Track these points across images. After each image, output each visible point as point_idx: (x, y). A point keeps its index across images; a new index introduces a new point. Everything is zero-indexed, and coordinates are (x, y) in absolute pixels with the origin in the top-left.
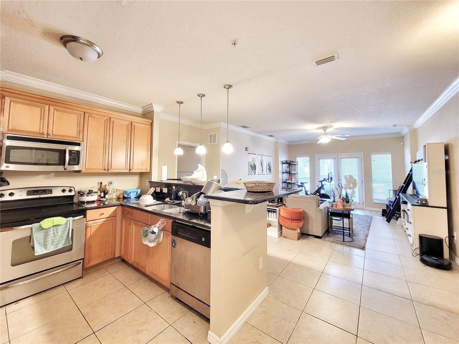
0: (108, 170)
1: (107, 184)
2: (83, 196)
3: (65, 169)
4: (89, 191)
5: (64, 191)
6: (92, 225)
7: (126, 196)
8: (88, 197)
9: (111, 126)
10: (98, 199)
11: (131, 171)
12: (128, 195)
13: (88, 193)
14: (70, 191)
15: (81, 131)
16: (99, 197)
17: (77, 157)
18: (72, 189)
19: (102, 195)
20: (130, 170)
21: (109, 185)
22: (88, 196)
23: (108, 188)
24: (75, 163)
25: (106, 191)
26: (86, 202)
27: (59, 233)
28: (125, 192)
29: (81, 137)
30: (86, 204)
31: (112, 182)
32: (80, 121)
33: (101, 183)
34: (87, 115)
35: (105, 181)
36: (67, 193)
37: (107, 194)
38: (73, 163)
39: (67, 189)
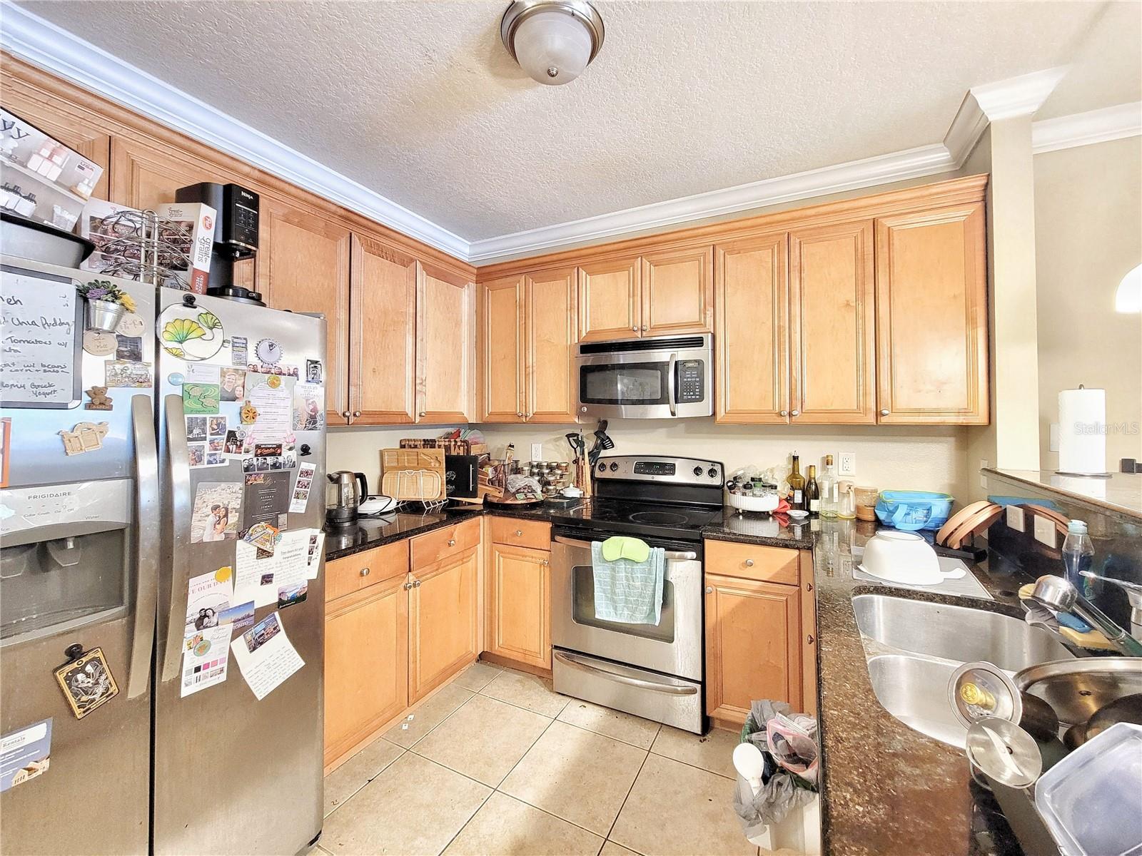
0: (790, 415)
1: (817, 463)
2: (734, 493)
3: (673, 414)
4: (753, 479)
5: (697, 471)
6: (719, 589)
7: (882, 516)
8: (744, 497)
9: (795, 262)
10: (783, 510)
11: (884, 420)
12: (892, 513)
13: (745, 487)
14: (712, 473)
15: (710, 302)
16: (786, 503)
17: (698, 379)
18: (718, 468)
19: (798, 498)
20: (879, 414)
21: (824, 469)
22: (744, 494)
23: (818, 474)
24: (693, 397)
25: (813, 487)
26: (741, 511)
27: (638, 584)
28: (879, 502)
29: (710, 320)
30: (741, 517)
31: (830, 458)
32: (705, 275)
33: (795, 459)
34: (720, 252)
35: (810, 452)
36: (704, 479)
37: (816, 497)
38: (689, 397)
39: (706, 468)
